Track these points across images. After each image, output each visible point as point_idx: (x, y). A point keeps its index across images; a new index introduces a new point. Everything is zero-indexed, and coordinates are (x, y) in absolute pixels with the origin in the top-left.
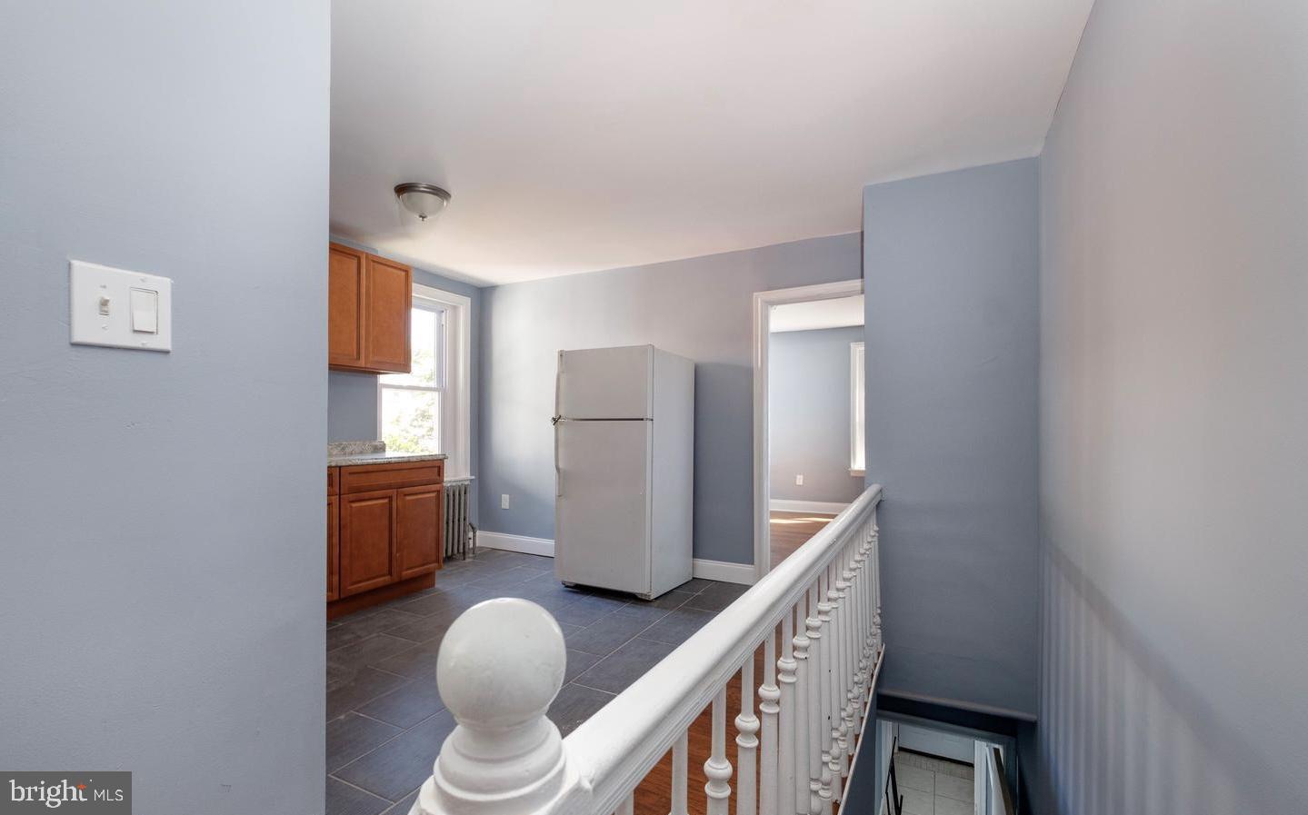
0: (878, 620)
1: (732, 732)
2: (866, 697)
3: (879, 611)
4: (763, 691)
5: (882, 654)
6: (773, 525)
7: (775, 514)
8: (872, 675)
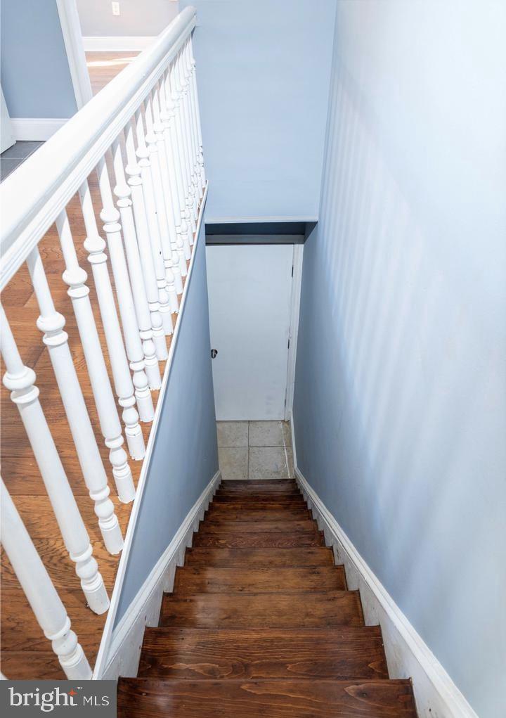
0: (201, 159)
1: (100, 223)
2: (194, 228)
3: (201, 150)
4: (117, 191)
5: (206, 190)
6: (91, 70)
7: (90, 56)
8: (199, 209)
